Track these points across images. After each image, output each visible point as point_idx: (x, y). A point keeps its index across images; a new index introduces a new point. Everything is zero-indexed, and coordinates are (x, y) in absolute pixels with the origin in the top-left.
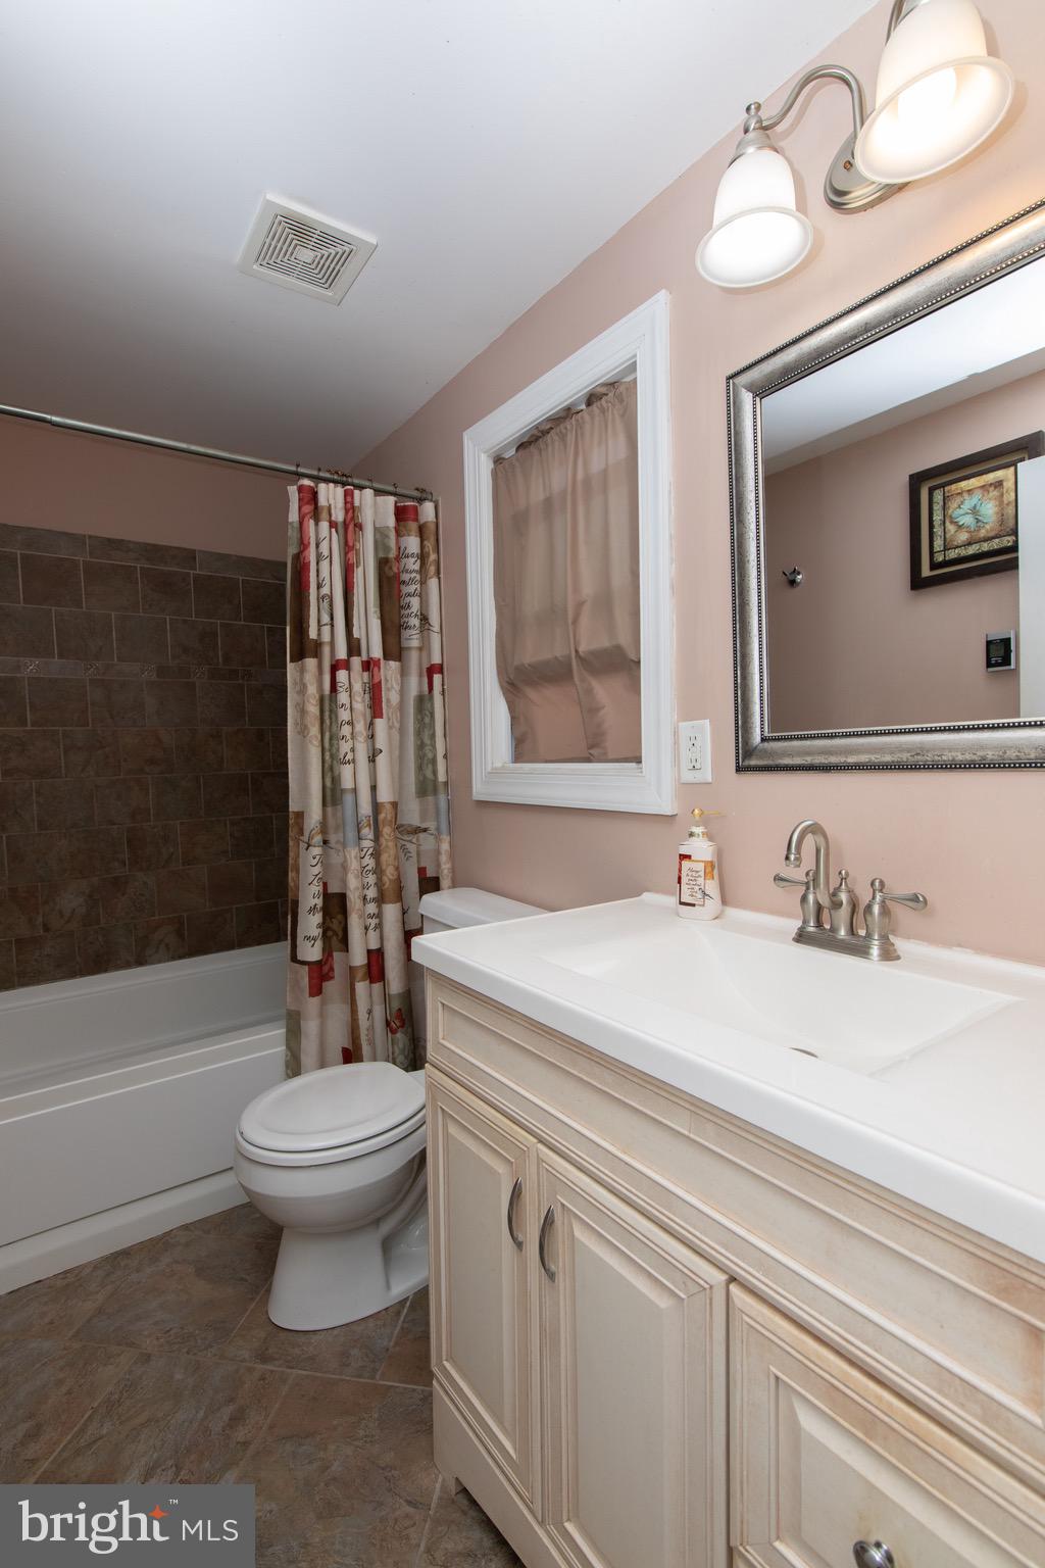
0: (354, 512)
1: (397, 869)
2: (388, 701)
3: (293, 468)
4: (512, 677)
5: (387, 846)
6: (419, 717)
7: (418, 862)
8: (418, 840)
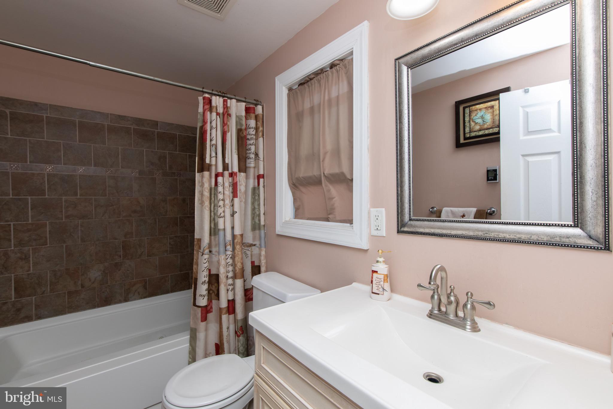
0: (227, 109)
1: (242, 264)
2: (240, 190)
3: (201, 89)
4: (294, 182)
5: (238, 254)
6: (253, 196)
7: (251, 258)
8: (251, 249)
